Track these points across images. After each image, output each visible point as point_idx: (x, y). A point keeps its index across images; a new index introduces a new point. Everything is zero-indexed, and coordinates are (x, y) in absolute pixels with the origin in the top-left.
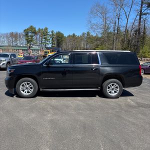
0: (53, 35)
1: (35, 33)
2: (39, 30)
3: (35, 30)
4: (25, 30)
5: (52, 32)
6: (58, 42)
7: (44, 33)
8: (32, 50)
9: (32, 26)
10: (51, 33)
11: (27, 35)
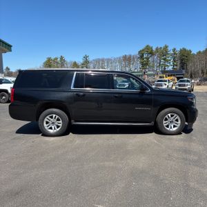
0: (175, 54)
1: (152, 53)
2: (157, 49)
3: (152, 50)
4: (140, 52)
5: (174, 50)
6: (181, 63)
7: (163, 53)
8: (148, 75)
9: (148, 46)
10: (172, 52)
11: (142, 57)
